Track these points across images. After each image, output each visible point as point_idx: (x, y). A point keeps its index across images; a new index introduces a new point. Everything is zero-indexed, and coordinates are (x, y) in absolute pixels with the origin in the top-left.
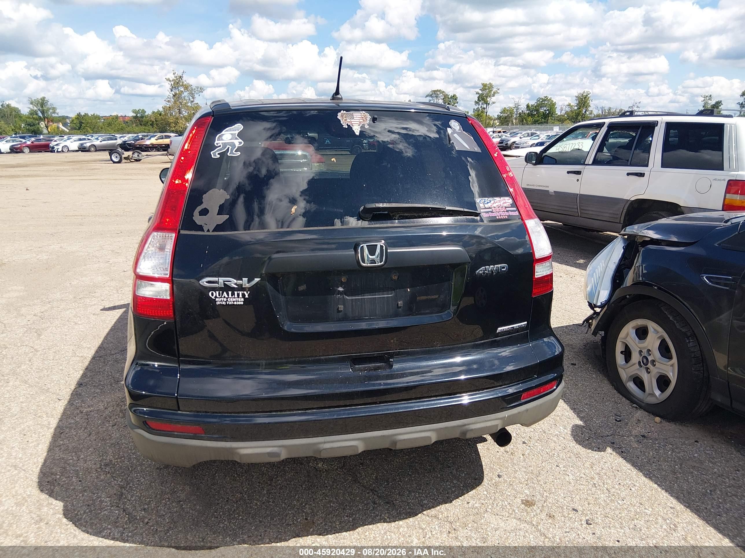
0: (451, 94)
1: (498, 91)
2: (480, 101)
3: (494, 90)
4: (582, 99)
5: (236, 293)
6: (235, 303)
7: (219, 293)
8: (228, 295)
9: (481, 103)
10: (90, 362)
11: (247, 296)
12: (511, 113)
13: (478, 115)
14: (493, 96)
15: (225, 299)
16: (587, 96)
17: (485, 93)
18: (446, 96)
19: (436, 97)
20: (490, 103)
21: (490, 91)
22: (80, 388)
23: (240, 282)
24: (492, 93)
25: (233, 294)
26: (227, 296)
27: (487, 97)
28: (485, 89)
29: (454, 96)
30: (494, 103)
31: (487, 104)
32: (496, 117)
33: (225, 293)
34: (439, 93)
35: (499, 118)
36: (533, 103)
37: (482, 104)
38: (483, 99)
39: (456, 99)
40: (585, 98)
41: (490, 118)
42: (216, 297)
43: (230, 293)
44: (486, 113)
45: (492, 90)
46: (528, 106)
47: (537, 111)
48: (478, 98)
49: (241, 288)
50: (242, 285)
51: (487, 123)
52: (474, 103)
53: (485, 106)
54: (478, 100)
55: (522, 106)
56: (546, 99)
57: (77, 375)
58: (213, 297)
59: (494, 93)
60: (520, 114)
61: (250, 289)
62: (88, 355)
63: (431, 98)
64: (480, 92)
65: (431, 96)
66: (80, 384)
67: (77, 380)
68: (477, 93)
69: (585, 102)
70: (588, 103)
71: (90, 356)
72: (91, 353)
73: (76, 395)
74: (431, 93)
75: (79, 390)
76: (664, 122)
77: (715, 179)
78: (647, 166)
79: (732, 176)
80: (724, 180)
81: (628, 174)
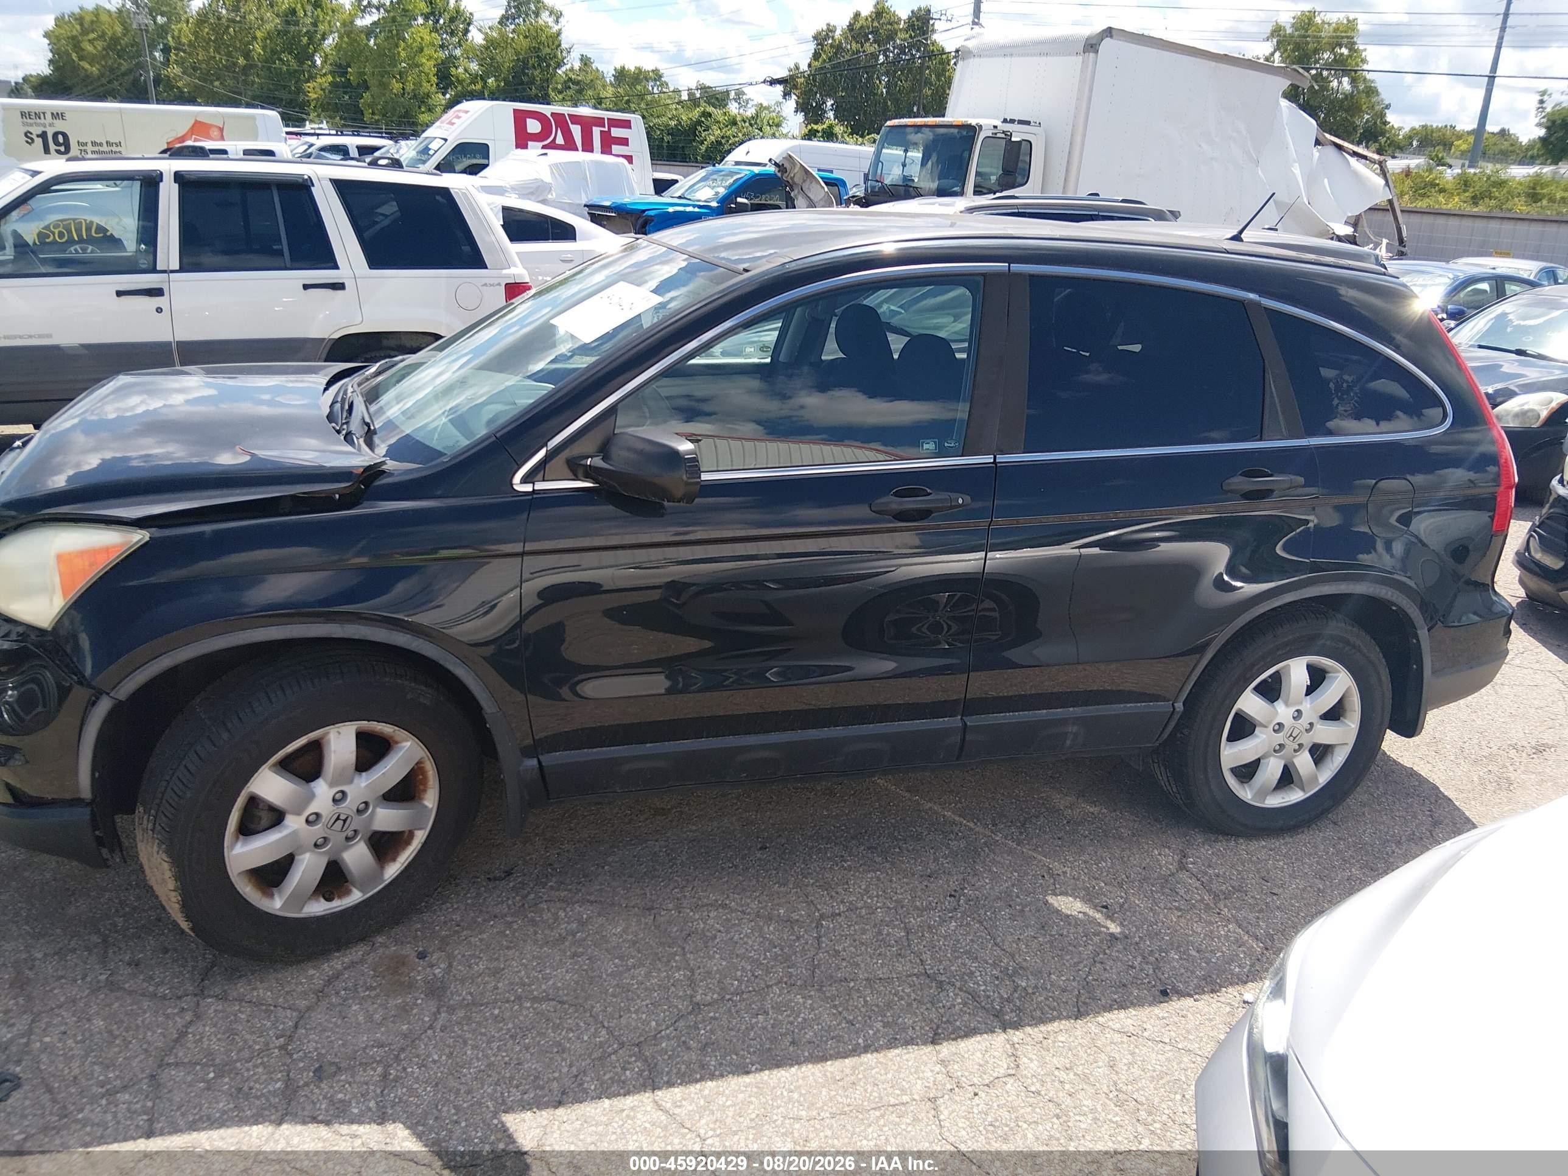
76: (324, 179)
77: (485, 285)
78: (336, 267)
79: (508, 277)
80: (499, 284)
81: (306, 287)
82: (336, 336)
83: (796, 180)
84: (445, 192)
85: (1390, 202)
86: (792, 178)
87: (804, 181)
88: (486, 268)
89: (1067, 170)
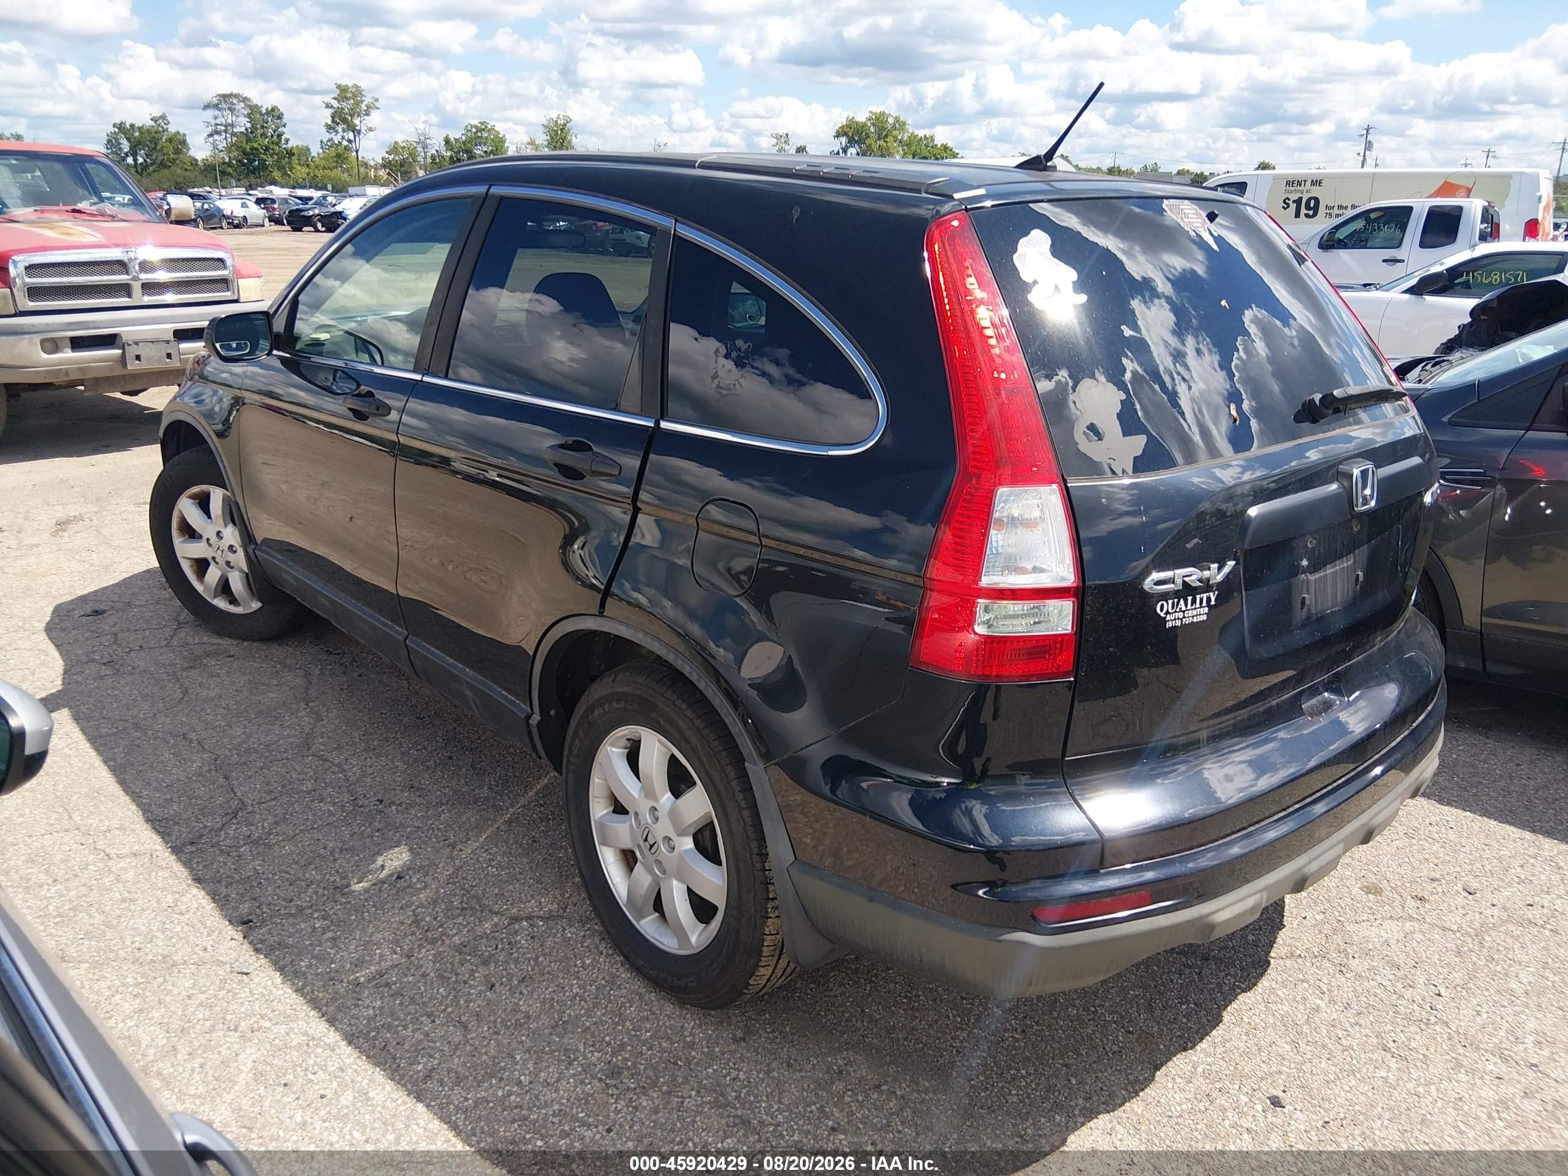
0: (266, 104)
1: (377, 104)
2: (338, 124)
3: (367, 100)
4: (556, 131)
5: (1198, 597)
6: (1195, 620)
7: (1173, 604)
8: (1186, 605)
9: (340, 130)
11: (1213, 603)
12: (413, 154)
13: (338, 156)
14: (367, 114)
15: (1181, 615)
16: (565, 125)
17: (347, 106)
18: (253, 111)
19: (230, 109)
20: (363, 131)
21: (358, 104)
23: (1207, 573)
24: (364, 107)
25: (1194, 602)
26: (1184, 608)
27: (352, 116)
28: (348, 99)
29: (273, 110)
30: (370, 130)
31: (357, 132)
32: (380, 161)
33: (1182, 601)
34: (235, 101)
35: (386, 164)
36: (456, 134)
37: (344, 131)
38: (344, 121)
39: (280, 117)
40: (562, 130)
41: (366, 165)
42: (1167, 613)
43: (1190, 598)
44: (357, 151)
45: (362, 102)
46: (447, 141)
47: (469, 152)
48: (333, 117)
49: (1207, 586)
50: (1208, 580)
51: (362, 176)
52: (324, 130)
53: (351, 136)
54: (333, 121)
55: (434, 141)
56: (482, 128)
58: (1162, 614)
59: (368, 107)
60: (433, 157)
61: (1220, 585)
63: (217, 113)
64: (335, 104)
65: (216, 107)
68: (328, 106)
69: (564, 139)
70: (570, 141)
74: (215, 101)
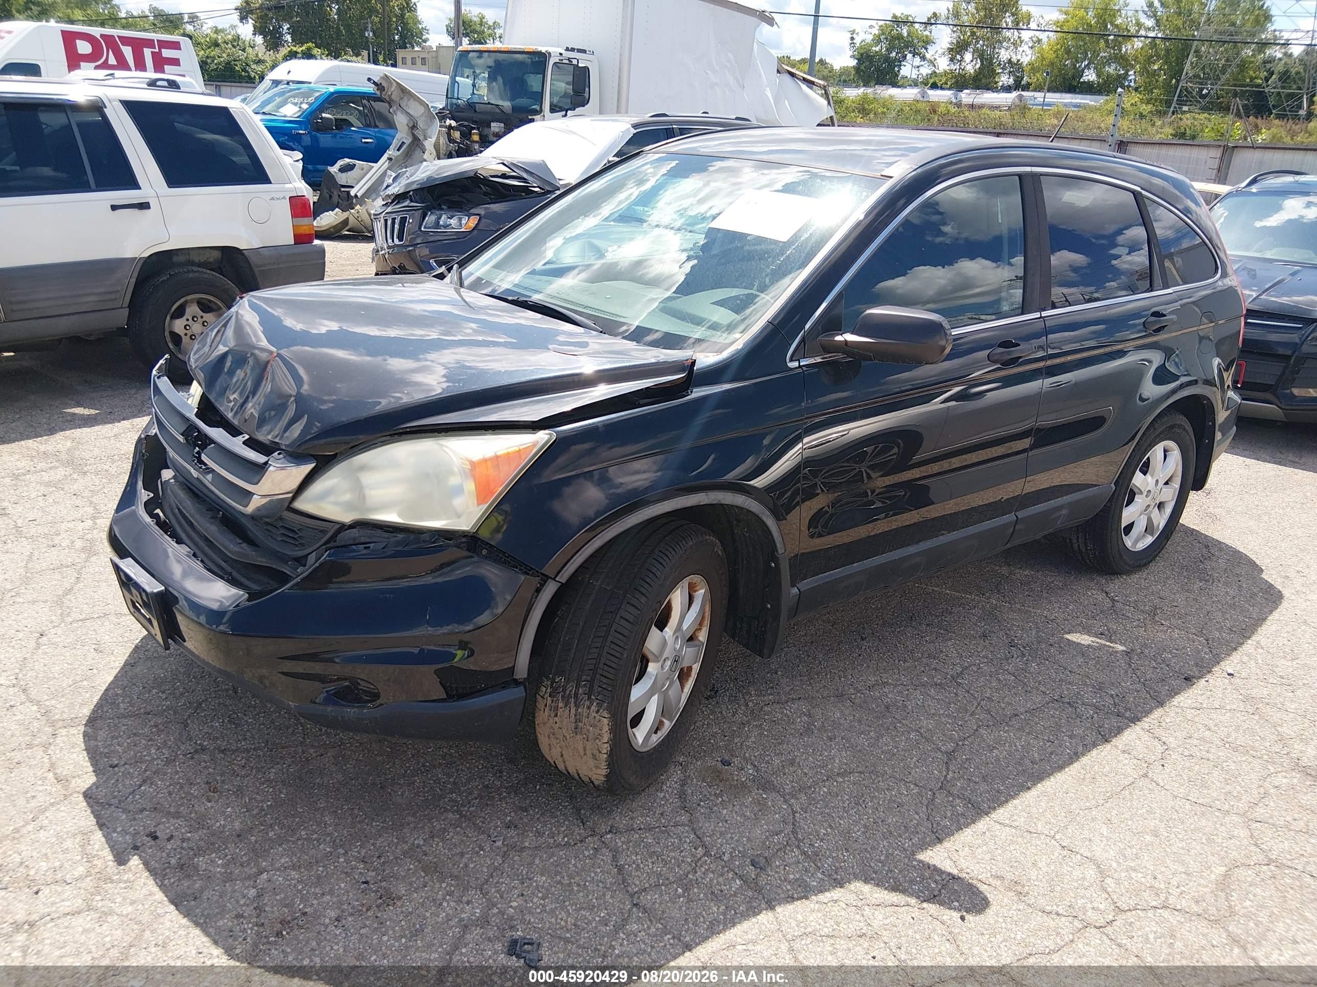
10: (1148, 713)
22: (1192, 674)
57: (1185, 699)
62: (1142, 733)
66: (1189, 680)
67: (1191, 691)
71: (1137, 728)
72: (1132, 736)
73: (1204, 668)
75: (1195, 671)
76: (115, 100)
77: (272, 199)
78: (137, 187)
79: (291, 190)
80: (284, 198)
81: (114, 208)
82: (146, 254)
83: (393, 97)
84: (225, 111)
85: (831, 118)
86: (390, 96)
87: (401, 99)
88: (270, 183)
89: (619, 92)
